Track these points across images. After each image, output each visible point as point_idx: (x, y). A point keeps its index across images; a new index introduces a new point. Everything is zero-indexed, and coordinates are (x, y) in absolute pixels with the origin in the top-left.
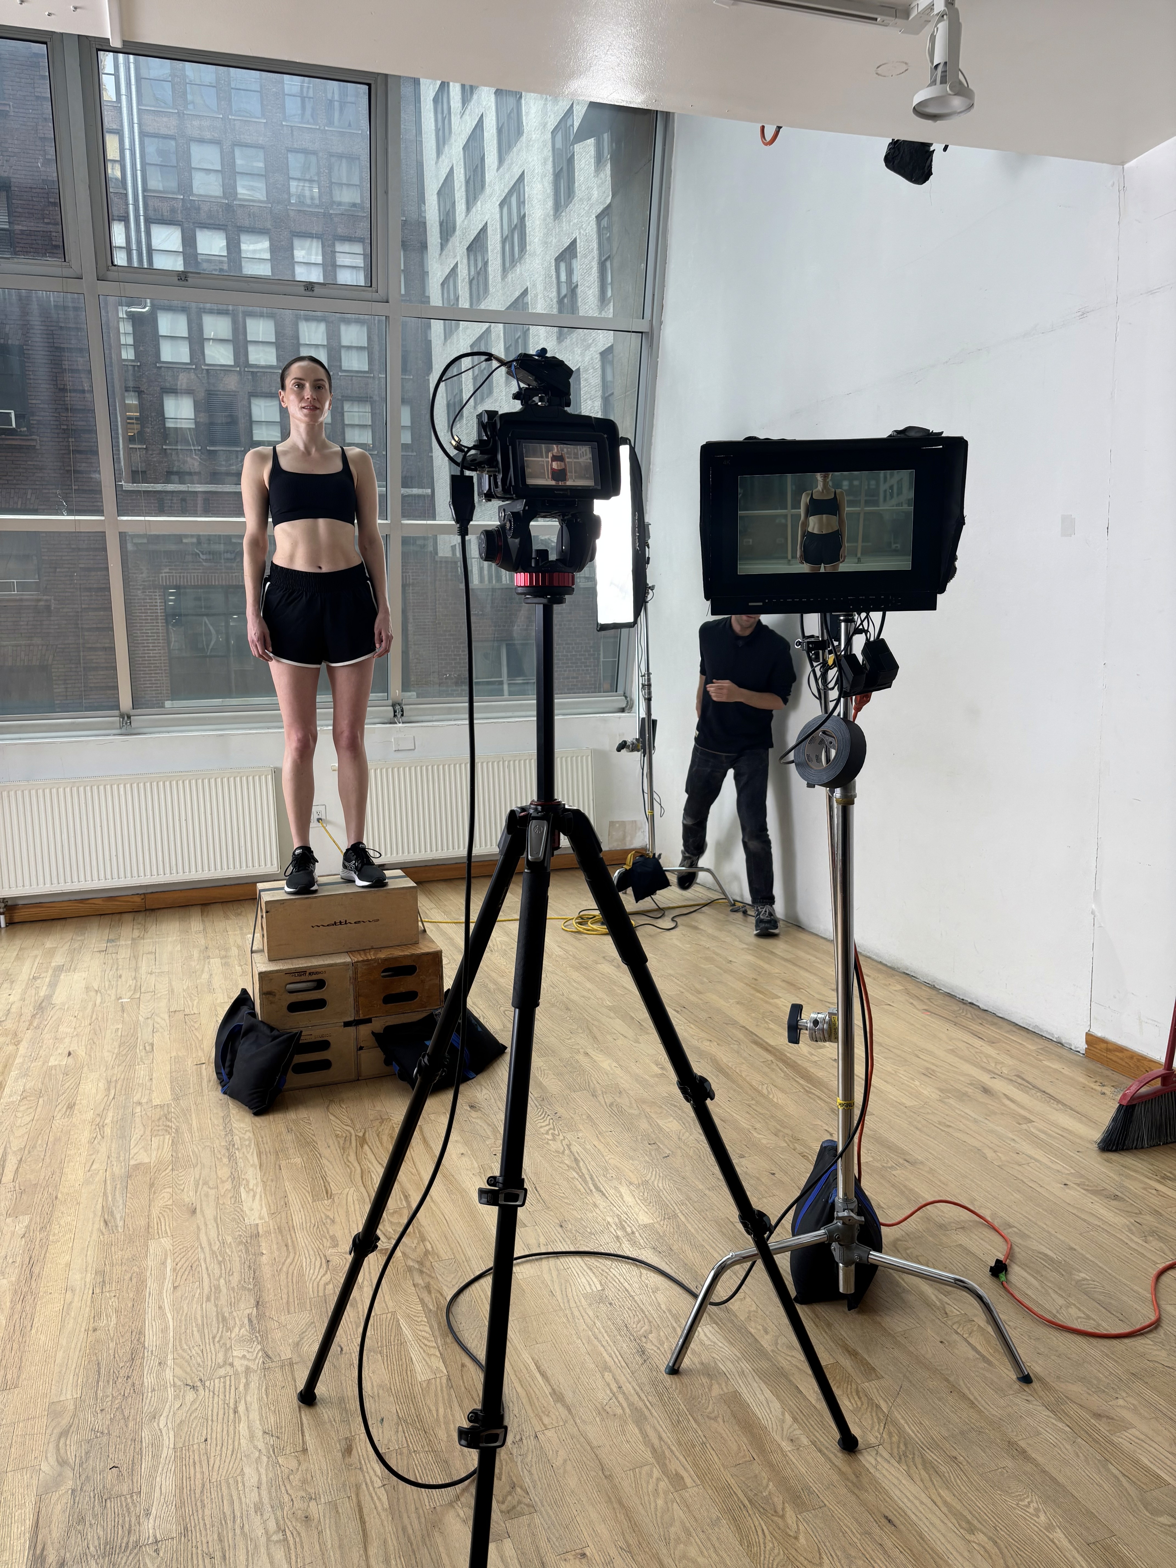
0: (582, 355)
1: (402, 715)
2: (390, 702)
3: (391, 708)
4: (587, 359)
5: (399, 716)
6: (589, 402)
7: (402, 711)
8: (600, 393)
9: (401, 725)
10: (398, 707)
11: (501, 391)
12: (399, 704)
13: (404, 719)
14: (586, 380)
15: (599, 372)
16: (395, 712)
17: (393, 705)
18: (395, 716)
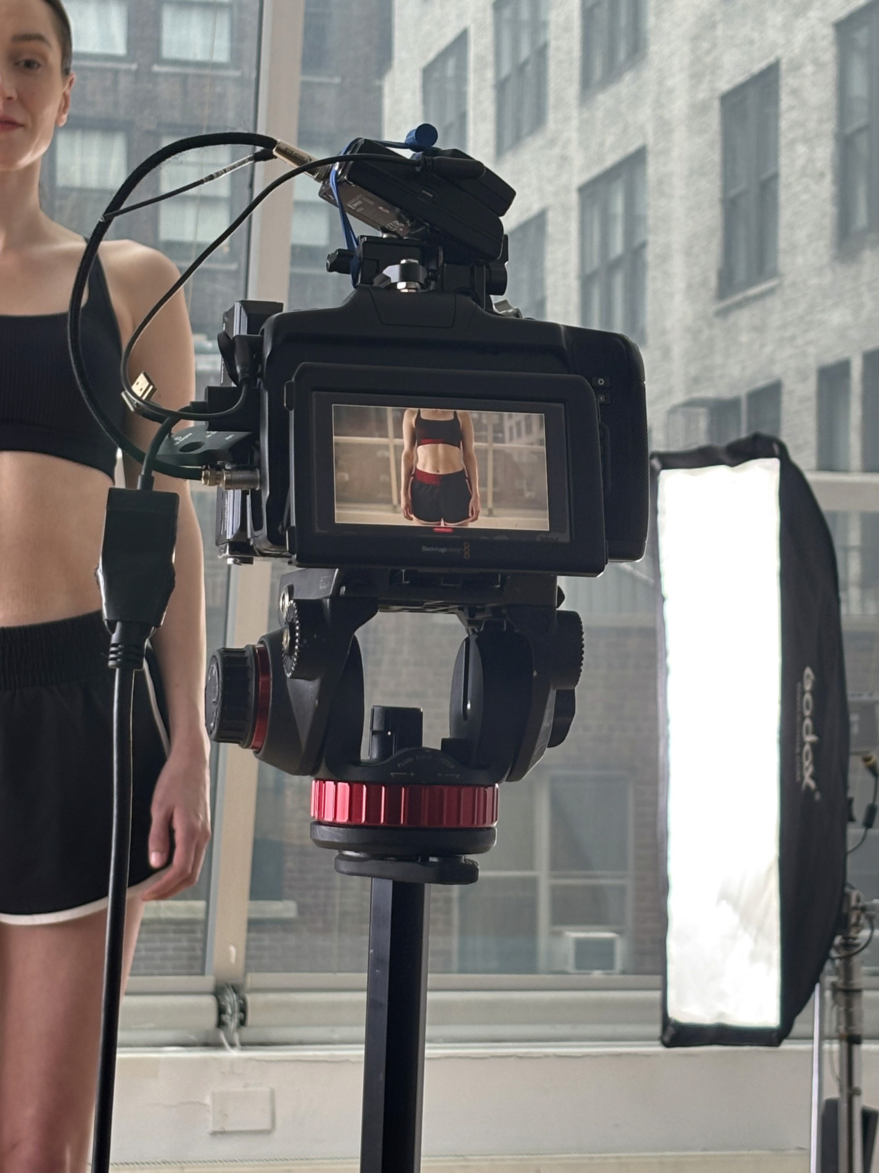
0: (787, 28)
1: (242, 1023)
2: (208, 981)
3: (209, 1001)
4: (800, 38)
5: (232, 1024)
6: (801, 149)
7: (243, 1010)
8: (830, 127)
9: (234, 1054)
10: (230, 999)
11: (567, 119)
12: (236, 989)
13: (248, 1033)
14: (795, 92)
15: (831, 72)
16: (221, 1011)
17: (218, 992)
18: (221, 1024)
